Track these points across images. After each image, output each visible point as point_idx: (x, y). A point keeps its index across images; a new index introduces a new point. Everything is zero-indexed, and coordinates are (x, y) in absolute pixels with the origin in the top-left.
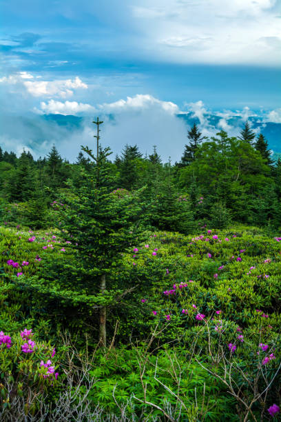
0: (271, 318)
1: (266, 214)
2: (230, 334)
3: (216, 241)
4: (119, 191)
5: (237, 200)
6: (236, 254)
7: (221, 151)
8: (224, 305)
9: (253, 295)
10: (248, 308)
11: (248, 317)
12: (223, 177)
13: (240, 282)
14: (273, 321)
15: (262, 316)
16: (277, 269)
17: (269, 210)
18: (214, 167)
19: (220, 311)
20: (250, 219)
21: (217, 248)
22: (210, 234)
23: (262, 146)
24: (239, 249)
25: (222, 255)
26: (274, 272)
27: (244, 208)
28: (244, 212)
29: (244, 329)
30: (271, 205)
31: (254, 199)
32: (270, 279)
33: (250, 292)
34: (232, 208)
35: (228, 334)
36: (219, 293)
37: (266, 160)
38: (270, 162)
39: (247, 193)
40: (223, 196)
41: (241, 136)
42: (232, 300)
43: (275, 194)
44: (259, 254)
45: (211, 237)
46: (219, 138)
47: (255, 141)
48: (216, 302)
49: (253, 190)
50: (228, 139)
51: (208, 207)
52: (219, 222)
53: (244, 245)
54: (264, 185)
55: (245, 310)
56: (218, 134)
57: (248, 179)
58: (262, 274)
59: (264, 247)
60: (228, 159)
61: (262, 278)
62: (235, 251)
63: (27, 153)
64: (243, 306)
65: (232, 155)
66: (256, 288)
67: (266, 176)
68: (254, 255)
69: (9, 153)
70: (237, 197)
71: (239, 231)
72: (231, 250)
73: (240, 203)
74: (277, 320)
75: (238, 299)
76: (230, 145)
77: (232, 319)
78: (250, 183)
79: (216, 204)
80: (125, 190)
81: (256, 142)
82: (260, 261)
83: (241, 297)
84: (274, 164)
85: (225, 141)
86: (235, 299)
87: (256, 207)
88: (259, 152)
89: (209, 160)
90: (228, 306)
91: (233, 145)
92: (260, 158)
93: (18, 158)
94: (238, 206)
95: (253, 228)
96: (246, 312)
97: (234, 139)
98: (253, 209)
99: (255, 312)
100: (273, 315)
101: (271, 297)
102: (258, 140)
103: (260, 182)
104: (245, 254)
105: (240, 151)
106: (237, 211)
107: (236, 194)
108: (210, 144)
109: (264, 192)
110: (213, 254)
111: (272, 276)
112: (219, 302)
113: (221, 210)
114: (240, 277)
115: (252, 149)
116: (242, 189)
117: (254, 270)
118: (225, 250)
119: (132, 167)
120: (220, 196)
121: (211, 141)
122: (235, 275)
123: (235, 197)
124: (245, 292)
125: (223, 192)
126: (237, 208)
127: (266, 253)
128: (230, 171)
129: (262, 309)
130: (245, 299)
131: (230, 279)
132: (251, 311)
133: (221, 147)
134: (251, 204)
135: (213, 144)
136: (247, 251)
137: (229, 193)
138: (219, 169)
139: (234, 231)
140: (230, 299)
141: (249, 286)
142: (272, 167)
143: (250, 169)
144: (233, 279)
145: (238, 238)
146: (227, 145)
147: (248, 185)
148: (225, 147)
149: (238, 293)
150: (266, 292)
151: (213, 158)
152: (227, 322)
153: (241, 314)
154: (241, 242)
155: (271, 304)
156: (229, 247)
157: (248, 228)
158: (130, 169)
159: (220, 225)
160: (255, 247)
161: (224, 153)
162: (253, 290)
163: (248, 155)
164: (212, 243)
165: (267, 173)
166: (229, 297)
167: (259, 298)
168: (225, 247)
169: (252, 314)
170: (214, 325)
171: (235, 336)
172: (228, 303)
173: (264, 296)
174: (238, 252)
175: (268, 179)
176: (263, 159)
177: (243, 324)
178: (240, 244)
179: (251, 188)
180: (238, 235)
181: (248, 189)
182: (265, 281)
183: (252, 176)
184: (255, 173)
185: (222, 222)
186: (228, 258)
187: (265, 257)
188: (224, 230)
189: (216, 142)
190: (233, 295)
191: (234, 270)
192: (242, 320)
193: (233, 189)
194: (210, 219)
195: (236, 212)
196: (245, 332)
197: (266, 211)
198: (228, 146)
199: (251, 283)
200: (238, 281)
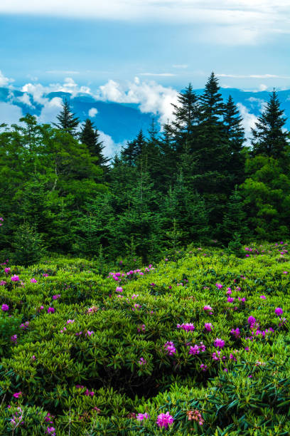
0: (98, 395)
1: (98, 239)
2: (35, 428)
3: (17, 285)
5: (55, 219)
6: (47, 303)
7: (27, 146)
8: (26, 383)
9: (70, 362)
10: (62, 384)
11: (64, 398)
12: (32, 185)
13: (50, 345)
14: (101, 400)
15: (83, 394)
16: (104, 321)
17: (103, 232)
18: (17, 171)
19: (20, 393)
20: (76, 246)
21: (18, 294)
22: (9, 274)
23: (89, 136)
24: (51, 295)
25: (26, 306)
26: (101, 326)
27: (66, 231)
28: (65, 237)
29: (57, 417)
30: (105, 225)
31: (80, 216)
32: (94, 337)
33: (64, 359)
34: (46, 232)
35: (31, 428)
36: (17, 365)
37: (96, 158)
38: (102, 160)
39: (70, 208)
40: (32, 214)
41: (58, 122)
42: (39, 374)
43: (109, 208)
44: (81, 299)
45: (9, 279)
46: (24, 125)
47: (79, 129)
48: (13, 379)
49: (79, 204)
50: (38, 127)
51: (11, 233)
52: (26, 255)
53: (59, 287)
54: (94, 196)
55: (59, 387)
56: (21, 120)
57: (70, 186)
58: (83, 329)
59: (88, 288)
60: (39, 158)
61: (83, 336)
62: (45, 297)
64: (55, 381)
65: (45, 152)
66: (74, 352)
67: (97, 181)
68: (73, 301)
70: (54, 216)
71: (53, 268)
72: (40, 297)
73: (60, 223)
74: (107, 398)
75: (47, 372)
76: (41, 136)
77: (38, 404)
78: (73, 192)
79: (21, 227)
81: (81, 131)
82: (81, 311)
83: (51, 369)
84: (108, 163)
85: (33, 130)
86: (42, 371)
87: (84, 229)
88: (85, 146)
89: (10, 159)
90: (32, 384)
91: (46, 136)
92: (87, 155)
94: (55, 227)
95: (80, 261)
96: (60, 391)
97: (47, 126)
98: (79, 232)
99: (74, 390)
100: (101, 391)
101: (97, 363)
102: (83, 127)
103: (88, 191)
104: (60, 301)
105: (57, 146)
106: (55, 235)
107: (53, 211)
108: (10, 135)
109: (94, 206)
110: (11, 304)
111: (98, 332)
112: (17, 378)
113: (29, 235)
114: (50, 338)
115: (75, 142)
116: (61, 202)
117: (72, 324)
118: (29, 298)
120: (28, 214)
121: (12, 130)
122: (43, 334)
123: (50, 215)
124: (58, 359)
125: (33, 208)
126: (54, 231)
127: (91, 297)
128: (41, 177)
129: (84, 383)
130: (58, 369)
131: (34, 342)
132: (67, 387)
133: (28, 139)
134: (76, 225)
135: (15, 135)
136: (64, 296)
137: (41, 209)
138: (26, 174)
139: (45, 267)
140: (35, 373)
141: (63, 351)
142: (106, 169)
143: (73, 171)
144: (40, 341)
145: (51, 277)
146: (36, 136)
147: (71, 196)
148: (35, 140)
149: (47, 363)
150: (90, 356)
151: (17, 156)
152: (30, 409)
153: (52, 394)
154: (54, 283)
155: (97, 374)
156: (36, 292)
157: (72, 261)
159: (28, 260)
160: (76, 289)
161: (33, 149)
162: (69, 355)
163: (68, 151)
164: (9, 287)
165: (98, 177)
166: (32, 369)
167: (80, 366)
168: (30, 292)
169: (69, 393)
170: (11, 416)
171: (42, 430)
172: (31, 380)
173: (86, 364)
174: (49, 299)
175: (101, 185)
176: (92, 156)
177: (57, 410)
178: (52, 287)
179: (76, 200)
180: (50, 273)
181: (70, 203)
182: (87, 340)
183: (76, 182)
184: (81, 177)
185: (32, 254)
186: (34, 309)
187: (90, 305)
188: (29, 267)
189: (20, 132)
190: (40, 366)
191: (42, 328)
192: (54, 403)
193: (49, 204)
194: (13, 250)
195: (52, 238)
196: (59, 421)
197: (98, 234)
198: (38, 138)
199: (67, 346)
200: (48, 344)
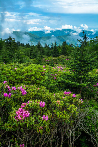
4: (62, 56)
63: (28, 44)
69: (22, 44)
80: (64, 56)
93: (25, 45)
119: (66, 48)
158: (65, 49)
